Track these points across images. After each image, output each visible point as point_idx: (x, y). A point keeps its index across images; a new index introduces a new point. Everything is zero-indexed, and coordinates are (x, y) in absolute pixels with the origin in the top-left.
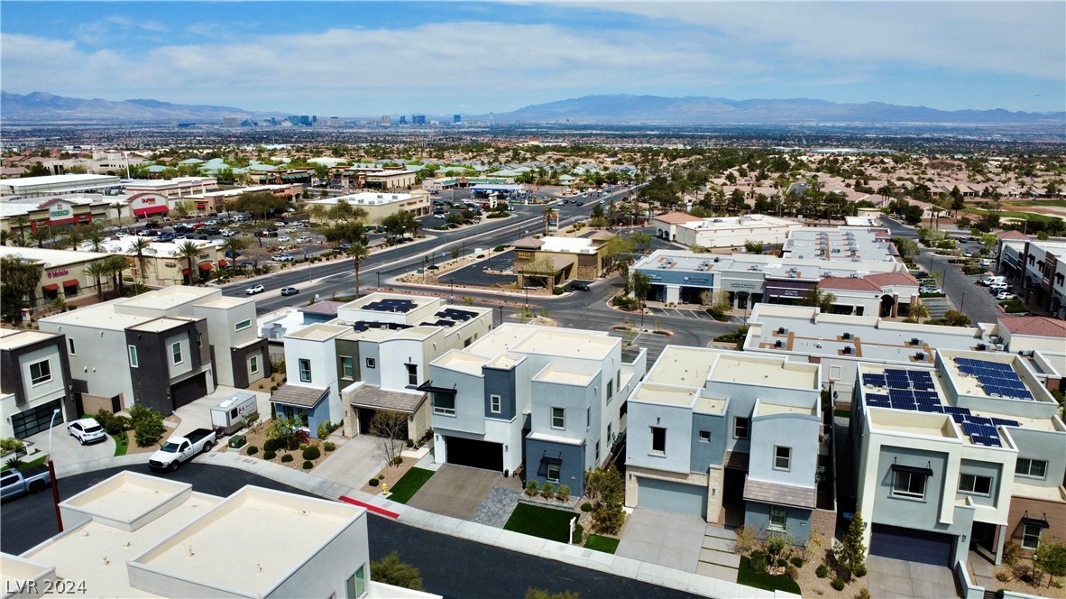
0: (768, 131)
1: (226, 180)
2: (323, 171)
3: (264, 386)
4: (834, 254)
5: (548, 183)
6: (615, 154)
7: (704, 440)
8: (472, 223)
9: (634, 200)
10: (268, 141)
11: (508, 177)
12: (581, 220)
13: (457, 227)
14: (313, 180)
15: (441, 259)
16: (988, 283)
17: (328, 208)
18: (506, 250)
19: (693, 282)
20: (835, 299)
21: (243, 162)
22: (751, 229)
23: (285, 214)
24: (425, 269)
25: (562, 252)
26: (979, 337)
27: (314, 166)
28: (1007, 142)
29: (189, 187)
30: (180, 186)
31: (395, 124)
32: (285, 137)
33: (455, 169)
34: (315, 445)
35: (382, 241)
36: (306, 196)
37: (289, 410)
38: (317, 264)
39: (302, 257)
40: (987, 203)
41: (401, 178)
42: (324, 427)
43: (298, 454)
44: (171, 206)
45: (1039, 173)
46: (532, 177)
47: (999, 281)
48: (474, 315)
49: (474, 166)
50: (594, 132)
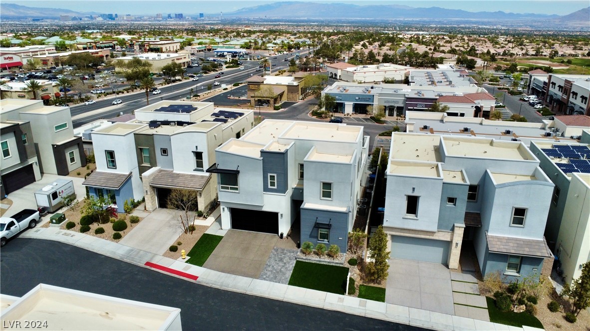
0: (377, 23)
1: (61, 47)
2: (122, 43)
3: (81, 173)
4: (439, 84)
5: (260, 49)
6: (295, 34)
7: (451, 205)
8: (217, 71)
9: (312, 57)
10: (89, 29)
11: (236, 45)
12: (283, 68)
13: (208, 73)
14: (116, 47)
15: (202, 91)
16: (527, 99)
17: (126, 62)
18: (240, 85)
19: (361, 101)
20: (449, 108)
21: (73, 38)
22: (385, 71)
23: (99, 67)
24: (192, 96)
25: (277, 85)
26: (544, 129)
27: (117, 40)
28: (504, 29)
29: (37, 51)
30: (31, 50)
31: (165, 19)
32: (99, 27)
33: (204, 41)
34: (123, 218)
35: (162, 81)
36: (112, 56)
37: (99, 192)
38: (121, 95)
39: (111, 91)
40: (506, 59)
41: (171, 46)
42: (129, 203)
43: (108, 227)
44: (25, 62)
45: (527, 44)
46: (250, 45)
47: (533, 98)
48: (241, 114)
49: (215, 39)
50: (281, 23)
